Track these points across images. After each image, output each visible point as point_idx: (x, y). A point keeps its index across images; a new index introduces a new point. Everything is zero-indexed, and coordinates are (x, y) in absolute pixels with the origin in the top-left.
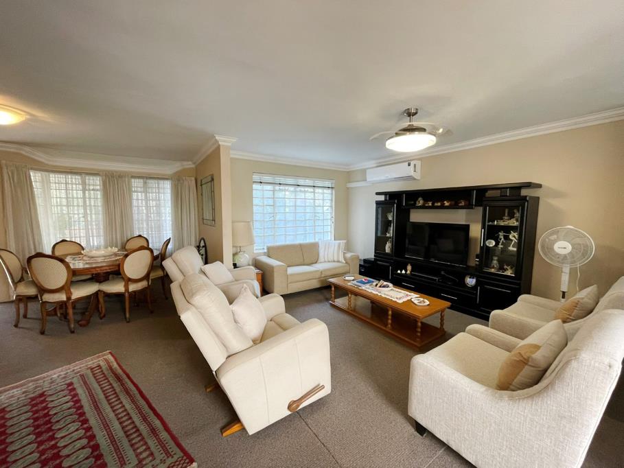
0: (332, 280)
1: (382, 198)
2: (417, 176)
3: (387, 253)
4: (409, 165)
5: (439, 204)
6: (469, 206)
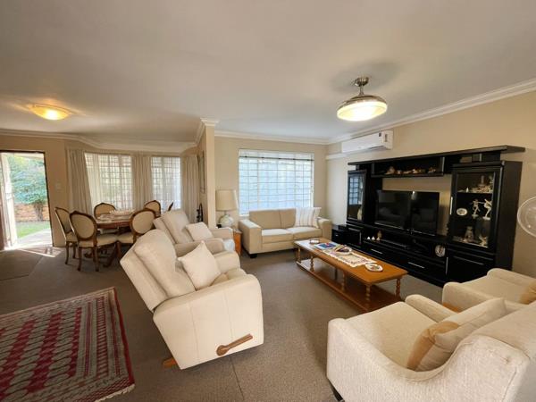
0: (300, 243)
1: (353, 168)
2: (389, 145)
4: (380, 135)
5: (407, 172)
6: (438, 174)
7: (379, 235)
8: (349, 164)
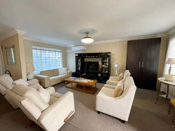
0: (65, 79)
1: (77, 55)
2: (86, 49)
3: (79, 70)
4: (84, 46)
5: (91, 57)
6: (98, 57)
7: (85, 73)
8: (76, 54)
